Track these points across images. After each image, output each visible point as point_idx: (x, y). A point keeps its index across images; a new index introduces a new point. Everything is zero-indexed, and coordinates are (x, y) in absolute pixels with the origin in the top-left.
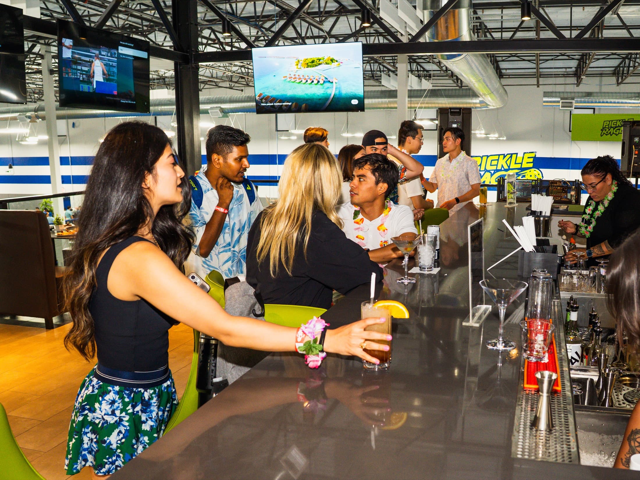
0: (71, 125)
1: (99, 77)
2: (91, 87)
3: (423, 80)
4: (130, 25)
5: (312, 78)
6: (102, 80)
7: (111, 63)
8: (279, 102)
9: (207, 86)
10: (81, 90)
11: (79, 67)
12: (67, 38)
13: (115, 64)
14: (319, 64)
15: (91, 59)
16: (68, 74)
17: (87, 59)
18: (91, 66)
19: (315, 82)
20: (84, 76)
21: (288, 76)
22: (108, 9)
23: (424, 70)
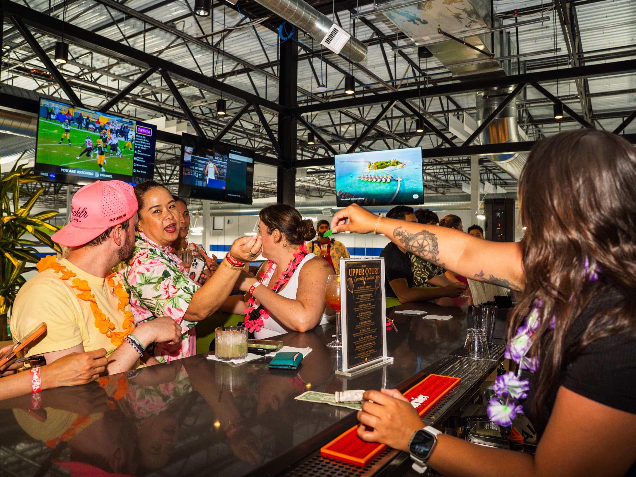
0: (226, 222)
1: (211, 175)
2: (204, 183)
3: (498, 187)
4: (266, 147)
5: (381, 177)
6: (213, 178)
7: (222, 166)
8: (355, 197)
9: (327, 194)
10: (196, 184)
11: (196, 168)
12: (188, 146)
13: (225, 166)
14: (387, 166)
15: (206, 162)
16: (187, 172)
17: (203, 162)
18: (205, 168)
19: (384, 180)
20: (200, 175)
21: (362, 176)
22: (225, 128)
23: (500, 179)
